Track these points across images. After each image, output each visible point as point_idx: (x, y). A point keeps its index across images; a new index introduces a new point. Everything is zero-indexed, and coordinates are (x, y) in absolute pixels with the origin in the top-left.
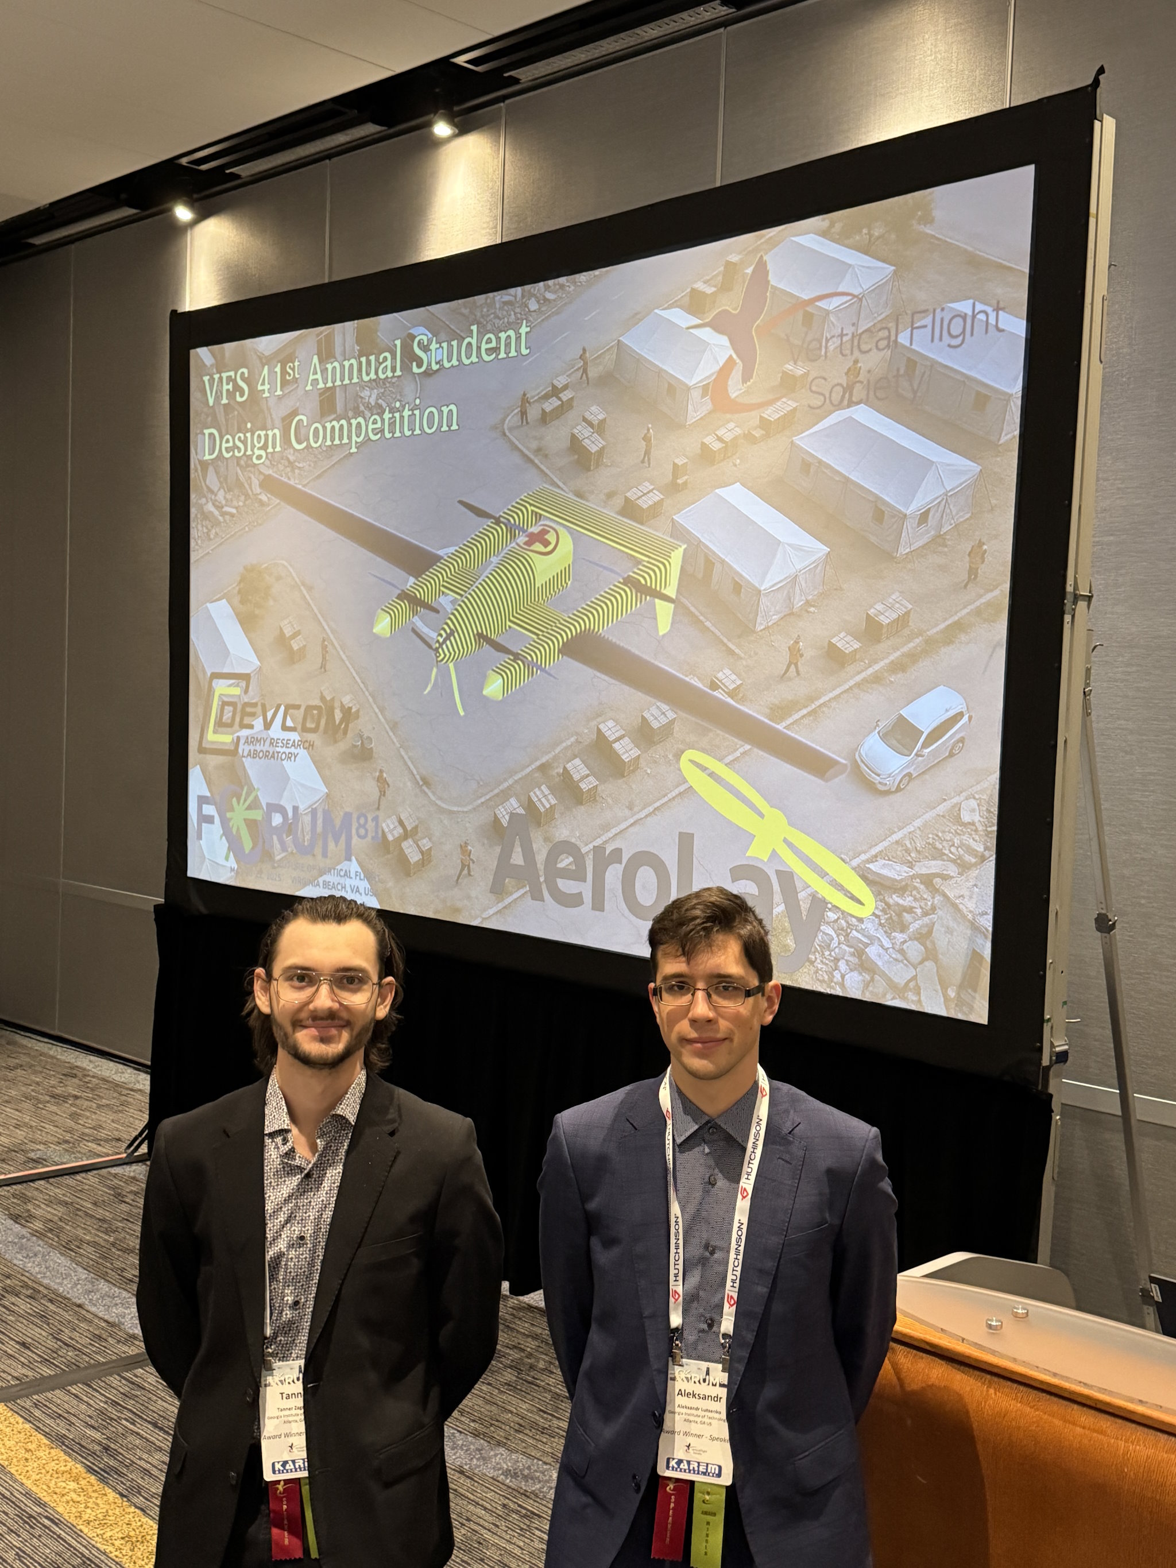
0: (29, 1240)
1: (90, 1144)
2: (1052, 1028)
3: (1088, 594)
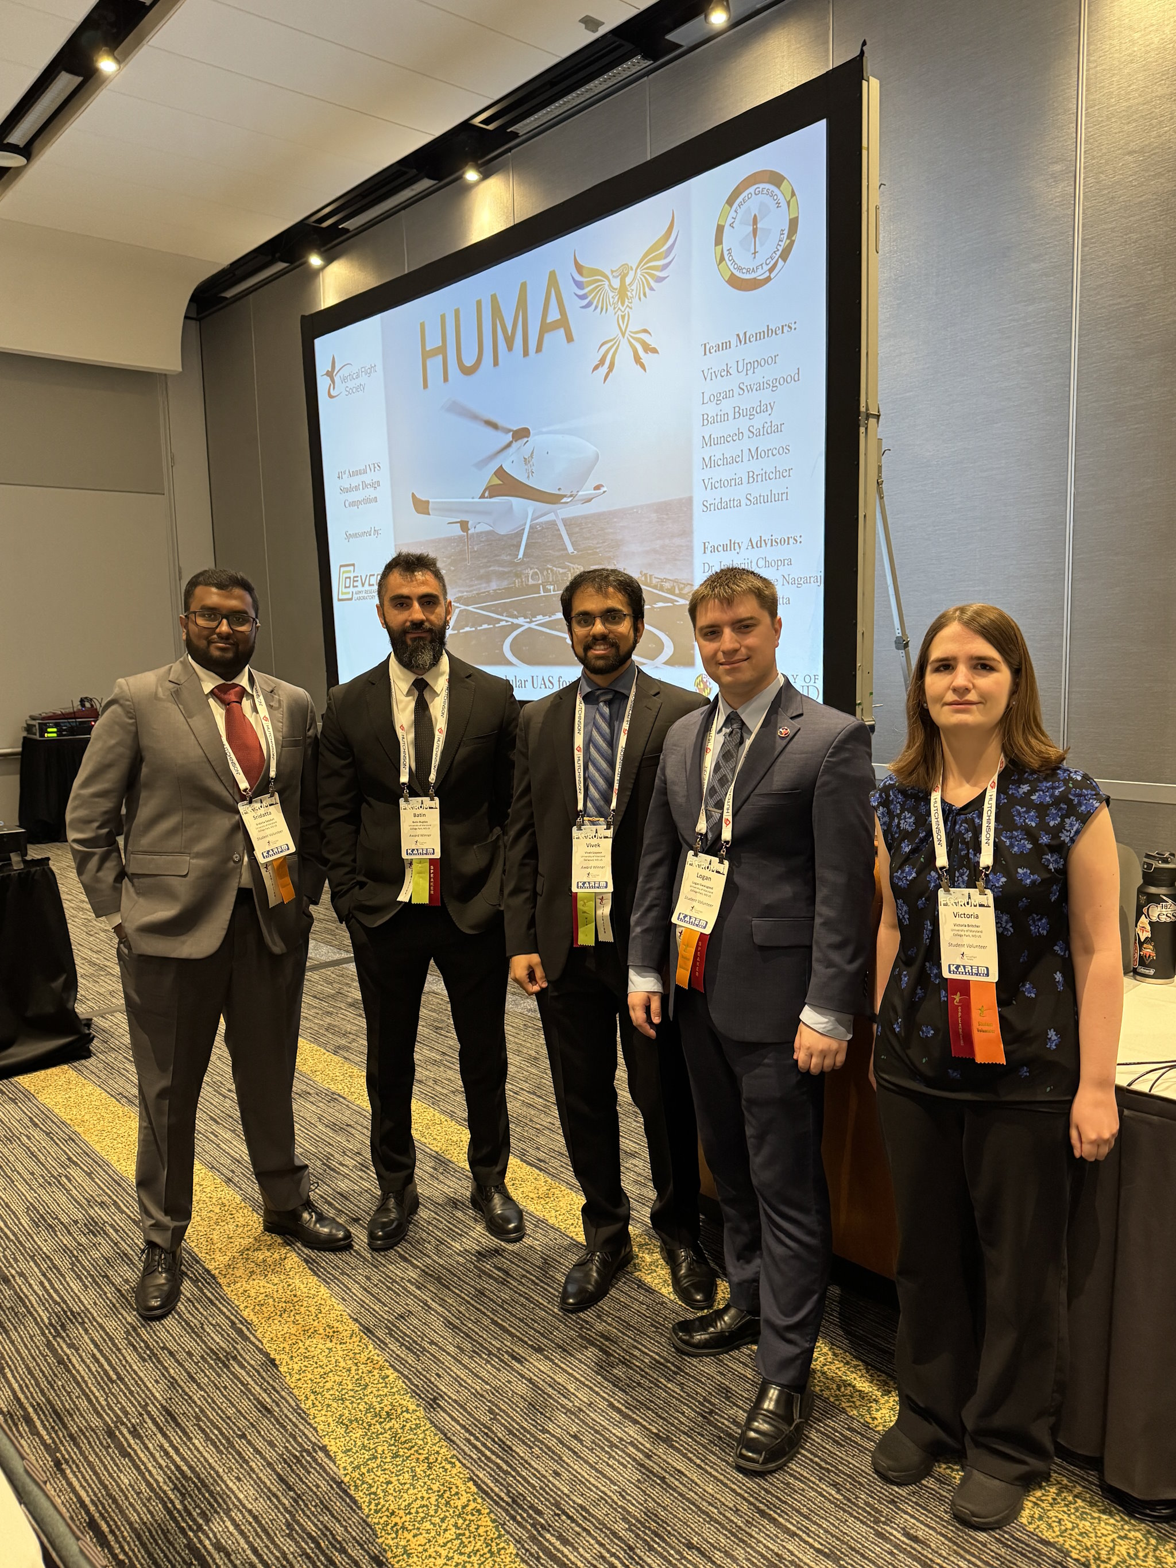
2: (862, 709)
3: (877, 413)
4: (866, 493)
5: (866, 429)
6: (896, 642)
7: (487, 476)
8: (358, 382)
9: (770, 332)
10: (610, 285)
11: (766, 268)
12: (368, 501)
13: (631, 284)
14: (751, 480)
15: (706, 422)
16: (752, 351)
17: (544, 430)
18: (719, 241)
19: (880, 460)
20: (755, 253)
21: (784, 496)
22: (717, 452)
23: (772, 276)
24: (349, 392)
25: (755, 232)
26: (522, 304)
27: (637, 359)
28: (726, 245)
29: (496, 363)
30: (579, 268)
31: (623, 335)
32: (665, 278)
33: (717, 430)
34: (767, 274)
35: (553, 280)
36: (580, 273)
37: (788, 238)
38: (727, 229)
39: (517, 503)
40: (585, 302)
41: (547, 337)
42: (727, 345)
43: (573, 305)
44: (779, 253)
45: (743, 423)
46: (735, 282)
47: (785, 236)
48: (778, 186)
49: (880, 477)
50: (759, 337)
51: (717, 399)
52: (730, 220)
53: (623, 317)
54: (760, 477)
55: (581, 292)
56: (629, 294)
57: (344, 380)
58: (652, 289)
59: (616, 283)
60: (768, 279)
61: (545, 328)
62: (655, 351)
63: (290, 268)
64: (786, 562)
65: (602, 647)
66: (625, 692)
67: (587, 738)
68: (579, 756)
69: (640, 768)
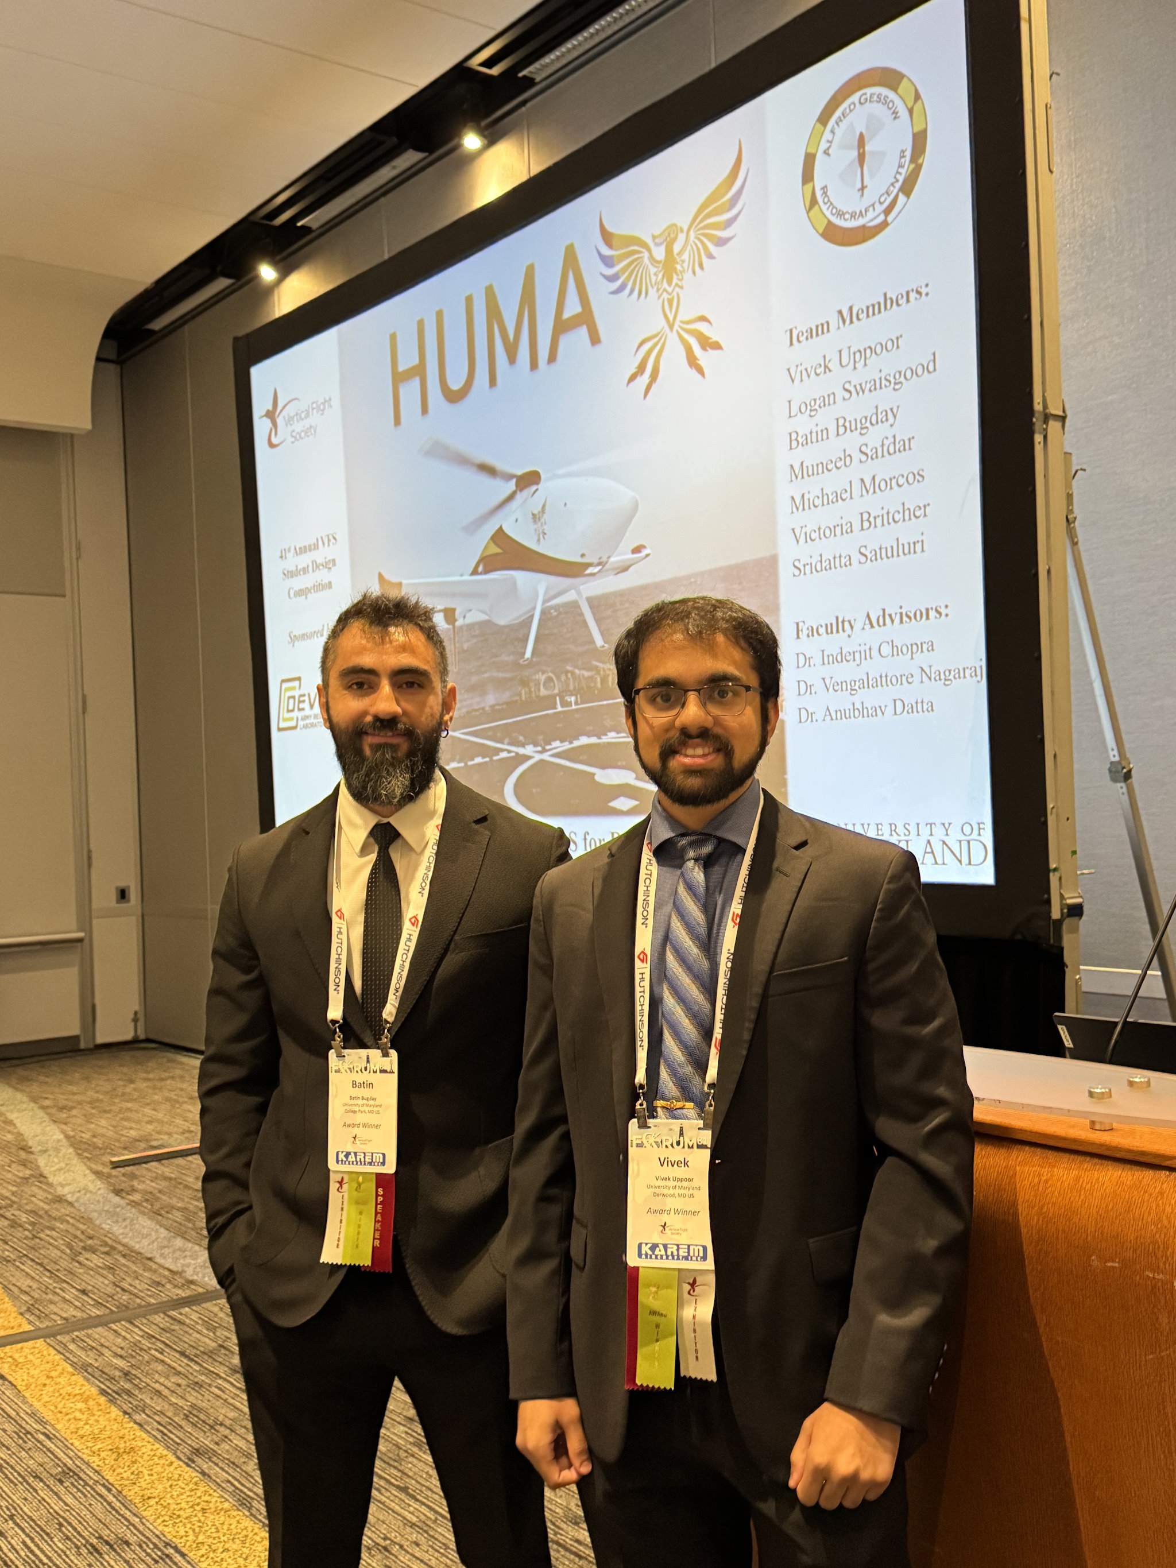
0: (123, 1208)
2: (1060, 879)
3: (1061, 413)
4: (1048, 536)
5: (1045, 437)
6: (1110, 771)
7: (480, 542)
8: (306, 423)
9: (888, 302)
10: (651, 258)
11: (880, 209)
12: (320, 587)
13: (680, 253)
14: (866, 525)
15: (794, 444)
16: (857, 335)
17: (561, 472)
18: (808, 176)
19: (1069, 486)
20: (863, 188)
21: (918, 546)
22: (812, 487)
23: (890, 219)
24: (296, 438)
25: (861, 158)
26: (528, 298)
27: (692, 361)
28: (818, 182)
29: (493, 382)
30: (607, 237)
31: (671, 327)
32: (729, 239)
33: (811, 455)
34: (882, 218)
35: (571, 259)
36: (610, 246)
37: (912, 161)
38: (820, 156)
39: (521, 577)
40: (616, 285)
41: (564, 341)
42: (823, 328)
43: (599, 291)
44: (898, 185)
45: (851, 442)
46: (835, 235)
47: (908, 158)
48: (894, 89)
49: (1071, 511)
50: (873, 310)
51: (811, 408)
52: (823, 145)
53: (670, 302)
54: (879, 521)
55: (610, 272)
56: (679, 267)
57: (289, 421)
58: (711, 256)
59: (659, 253)
60: (884, 225)
61: (561, 327)
62: (717, 346)
63: (235, 286)
64: (925, 646)
65: (699, 751)
66: (738, 840)
67: (661, 934)
68: (642, 970)
69: (764, 997)
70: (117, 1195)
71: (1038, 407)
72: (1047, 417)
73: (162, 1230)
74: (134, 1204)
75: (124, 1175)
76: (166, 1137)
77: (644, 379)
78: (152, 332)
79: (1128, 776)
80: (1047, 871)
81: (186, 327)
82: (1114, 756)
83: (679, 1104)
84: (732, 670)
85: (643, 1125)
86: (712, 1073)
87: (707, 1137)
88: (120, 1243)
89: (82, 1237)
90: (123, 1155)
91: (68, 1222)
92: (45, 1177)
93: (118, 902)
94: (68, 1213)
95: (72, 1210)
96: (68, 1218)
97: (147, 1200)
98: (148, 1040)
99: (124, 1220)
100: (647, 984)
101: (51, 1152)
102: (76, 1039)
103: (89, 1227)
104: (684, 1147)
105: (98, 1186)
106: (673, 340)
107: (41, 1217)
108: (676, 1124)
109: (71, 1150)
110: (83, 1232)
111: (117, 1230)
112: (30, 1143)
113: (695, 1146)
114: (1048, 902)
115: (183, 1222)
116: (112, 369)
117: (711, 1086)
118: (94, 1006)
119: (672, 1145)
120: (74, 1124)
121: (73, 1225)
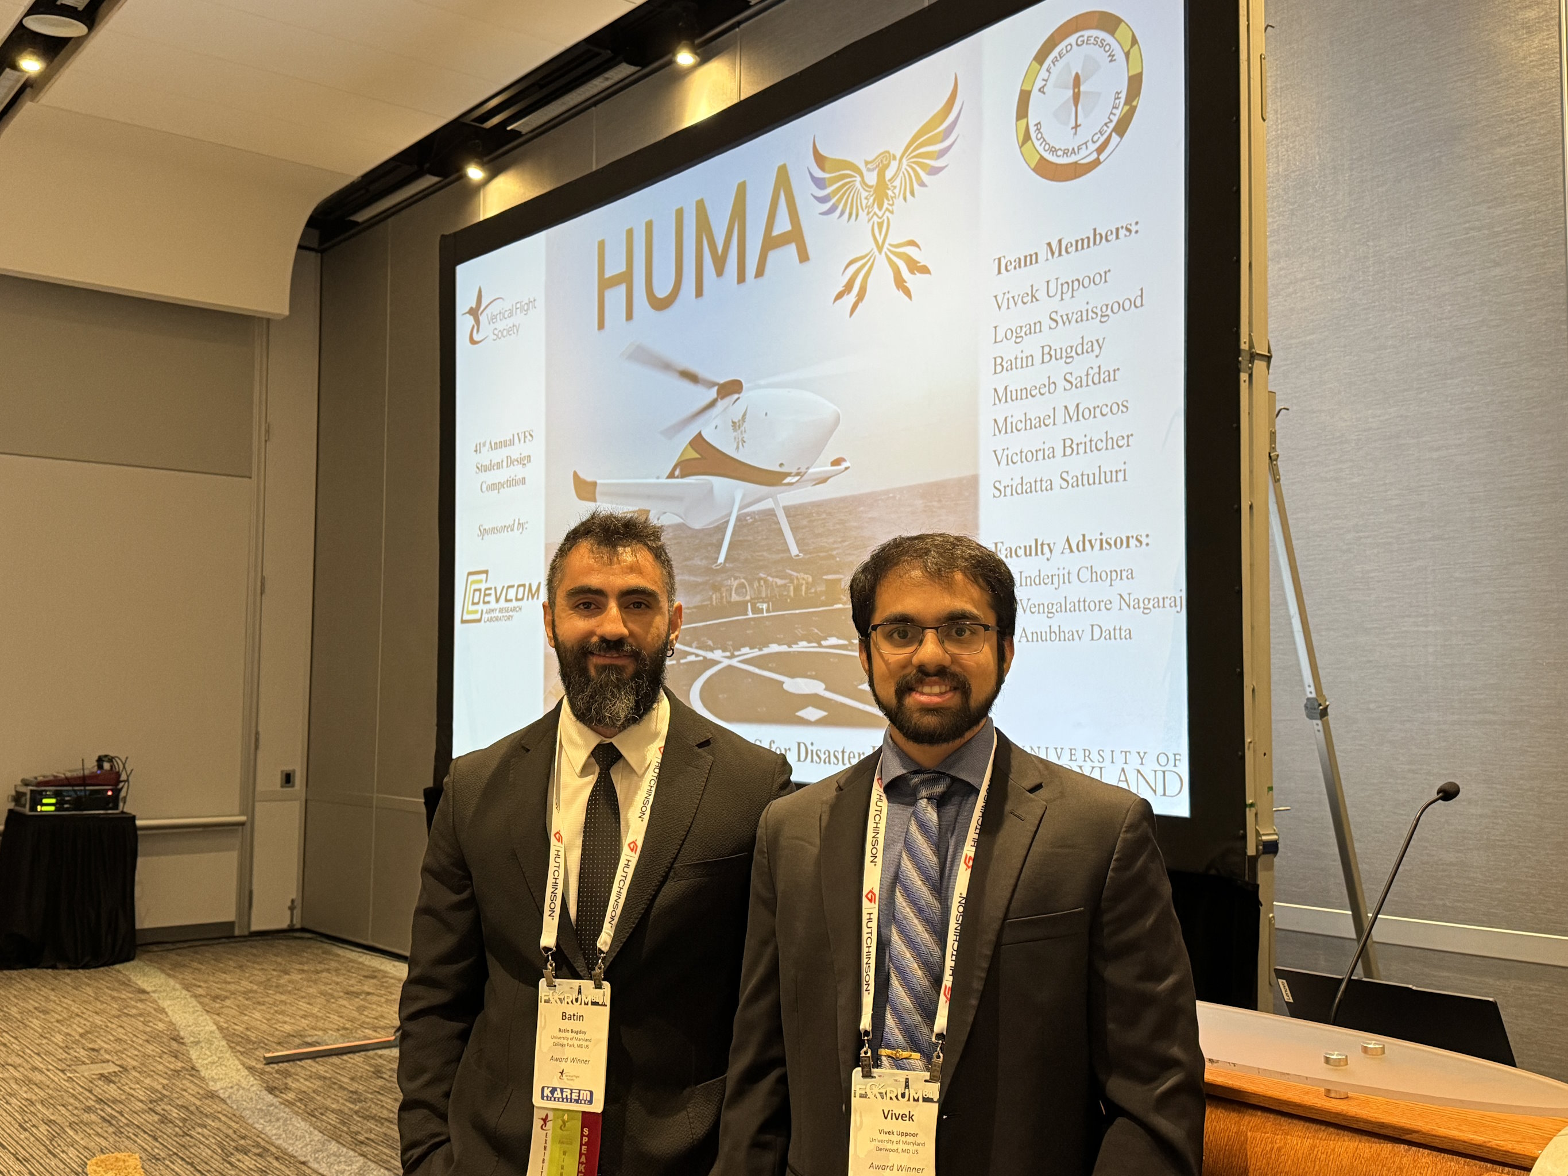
0: (276, 1108)
1: (367, 1031)
2: (1256, 814)
3: (1267, 354)
4: (1251, 472)
5: (1251, 376)
6: (1306, 707)
7: (679, 446)
8: (510, 322)
9: (1097, 238)
10: (863, 182)
11: (1093, 147)
12: (513, 482)
13: (892, 180)
14: (1068, 451)
15: (999, 368)
16: (1069, 267)
17: (762, 382)
18: (1022, 112)
19: (1272, 424)
20: (1076, 126)
21: (1121, 476)
22: (1015, 411)
23: (1102, 158)
24: (499, 336)
25: (1076, 98)
26: (739, 214)
27: (900, 283)
28: (1032, 120)
29: (699, 292)
30: (820, 160)
31: (880, 249)
32: (941, 169)
33: (1017, 380)
34: (1095, 156)
35: (783, 179)
36: (822, 168)
37: (1125, 104)
38: (1035, 94)
39: (719, 483)
40: (827, 206)
41: (773, 256)
42: (1031, 259)
43: (810, 212)
44: (1112, 126)
45: (1057, 369)
46: (1046, 170)
47: (1123, 101)
48: (1112, 33)
49: (1274, 449)
50: (1081, 244)
51: (1017, 335)
52: (1039, 83)
53: (880, 225)
54: (1082, 448)
55: (821, 193)
56: (890, 193)
57: (493, 319)
58: (922, 184)
59: (872, 178)
60: (1097, 163)
61: (771, 243)
62: (925, 270)
63: (443, 183)
64: (1124, 574)
65: (936, 689)
66: (971, 780)
67: (890, 874)
68: (870, 910)
69: (998, 945)
70: (271, 1093)
71: (1244, 346)
72: (1253, 356)
73: (316, 1132)
74: (289, 1104)
75: (277, 1072)
76: (320, 1033)
77: (851, 298)
78: (357, 224)
79: (1324, 713)
80: (1245, 806)
81: (389, 220)
82: (1311, 692)
83: (905, 1054)
84: (969, 608)
85: (867, 1075)
86: (941, 1022)
87: (934, 1090)
88: (272, 1144)
89: (234, 1136)
90: (277, 1051)
91: (220, 1120)
92: (197, 1071)
93: (282, 787)
94: (219, 1109)
95: (224, 1107)
96: (220, 1116)
97: (301, 1100)
98: (303, 930)
99: (278, 1120)
100: (874, 925)
101: (203, 1044)
102: (231, 925)
103: (241, 1126)
104: (909, 1100)
105: (252, 1083)
106: (881, 261)
107: (192, 1113)
108: (901, 1075)
109: (224, 1043)
110: (235, 1132)
111: (271, 1131)
112: (182, 1034)
113: (921, 1099)
114: (1244, 837)
115: (339, 1125)
116: (313, 258)
117: (940, 1036)
118: (251, 893)
119: (897, 1097)
120: (227, 1015)
121: (225, 1123)
